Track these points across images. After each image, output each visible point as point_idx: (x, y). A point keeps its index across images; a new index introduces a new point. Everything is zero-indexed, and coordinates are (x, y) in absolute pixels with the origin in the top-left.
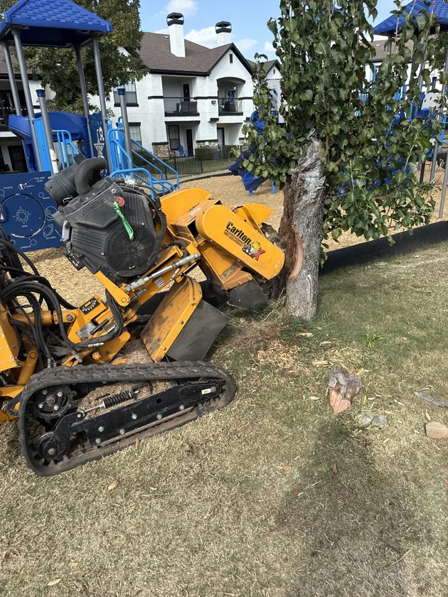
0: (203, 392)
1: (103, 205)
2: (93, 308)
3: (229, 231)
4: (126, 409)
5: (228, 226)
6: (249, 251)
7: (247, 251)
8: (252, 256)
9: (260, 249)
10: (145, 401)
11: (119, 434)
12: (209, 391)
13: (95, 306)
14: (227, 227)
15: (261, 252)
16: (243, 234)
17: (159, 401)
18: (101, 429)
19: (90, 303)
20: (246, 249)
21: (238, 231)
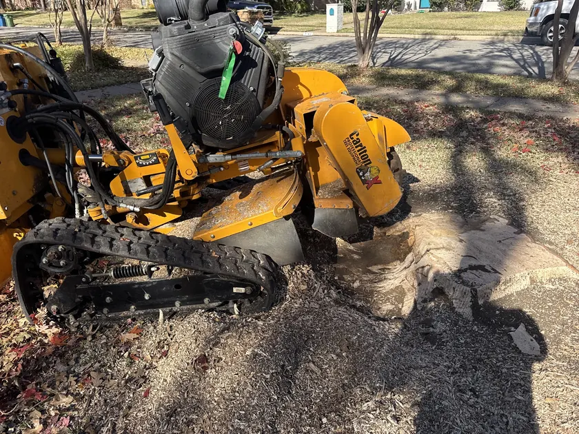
0: (235, 290)
1: (213, 43)
2: (150, 164)
3: (351, 141)
4: (136, 286)
5: (353, 134)
6: (364, 174)
7: (361, 174)
8: (364, 182)
9: (378, 177)
10: (161, 283)
11: (128, 309)
12: (242, 290)
13: (153, 164)
14: (351, 135)
15: (377, 181)
16: (365, 151)
17: (177, 287)
18: (108, 299)
19: (148, 157)
20: (361, 170)
21: (361, 145)
